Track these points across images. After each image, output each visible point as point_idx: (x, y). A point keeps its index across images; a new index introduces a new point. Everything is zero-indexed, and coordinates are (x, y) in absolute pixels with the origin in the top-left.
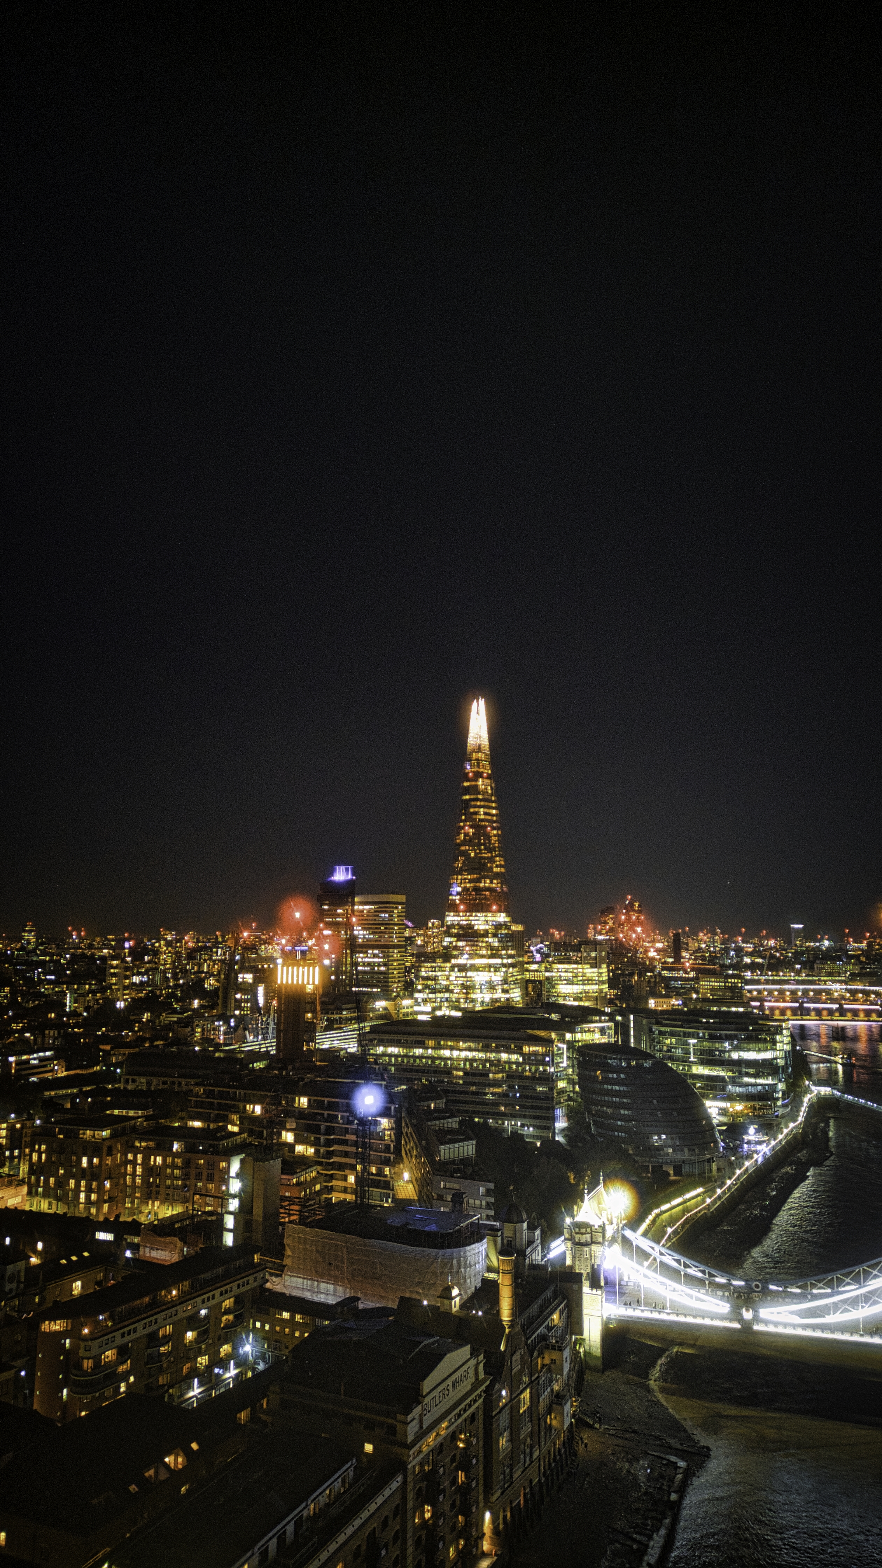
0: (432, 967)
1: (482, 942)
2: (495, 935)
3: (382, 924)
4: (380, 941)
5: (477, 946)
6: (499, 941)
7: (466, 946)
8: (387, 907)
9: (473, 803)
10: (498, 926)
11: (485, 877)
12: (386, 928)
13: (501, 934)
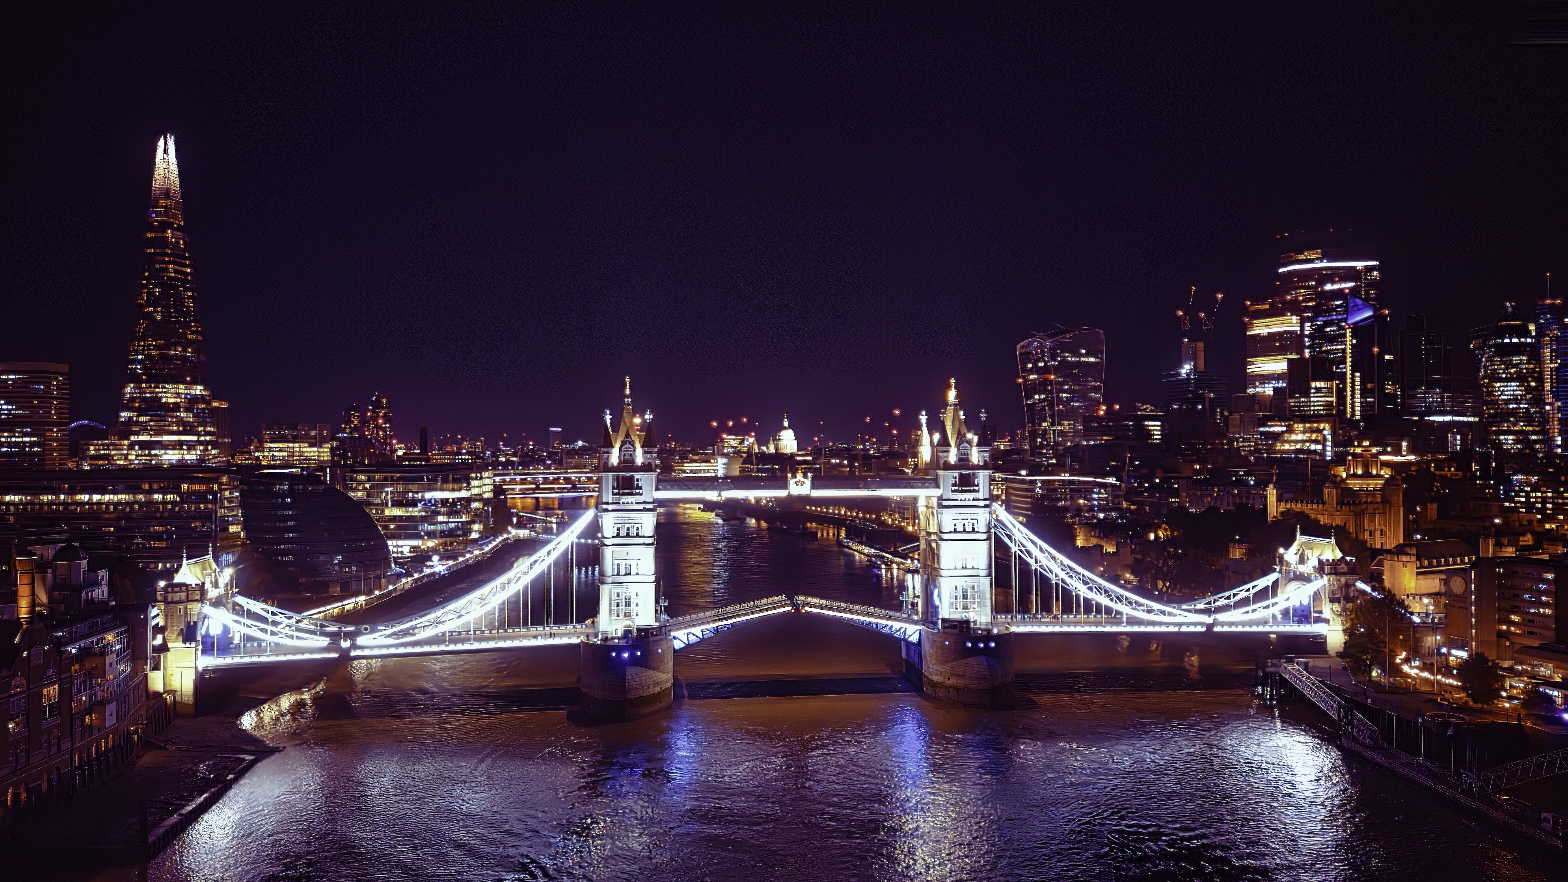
0: (103, 445)
1: (172, 417)
2: (187, 410)
3: (35, 398)
4: (32, 417)
5: (165, 421)
6: (194, 416)
7: (151, 421)
8: (41, 377)
9: (159, 258)
10: (193, 400)
11: (176, 344)
12: (39, 402)
13: (197, 409)
